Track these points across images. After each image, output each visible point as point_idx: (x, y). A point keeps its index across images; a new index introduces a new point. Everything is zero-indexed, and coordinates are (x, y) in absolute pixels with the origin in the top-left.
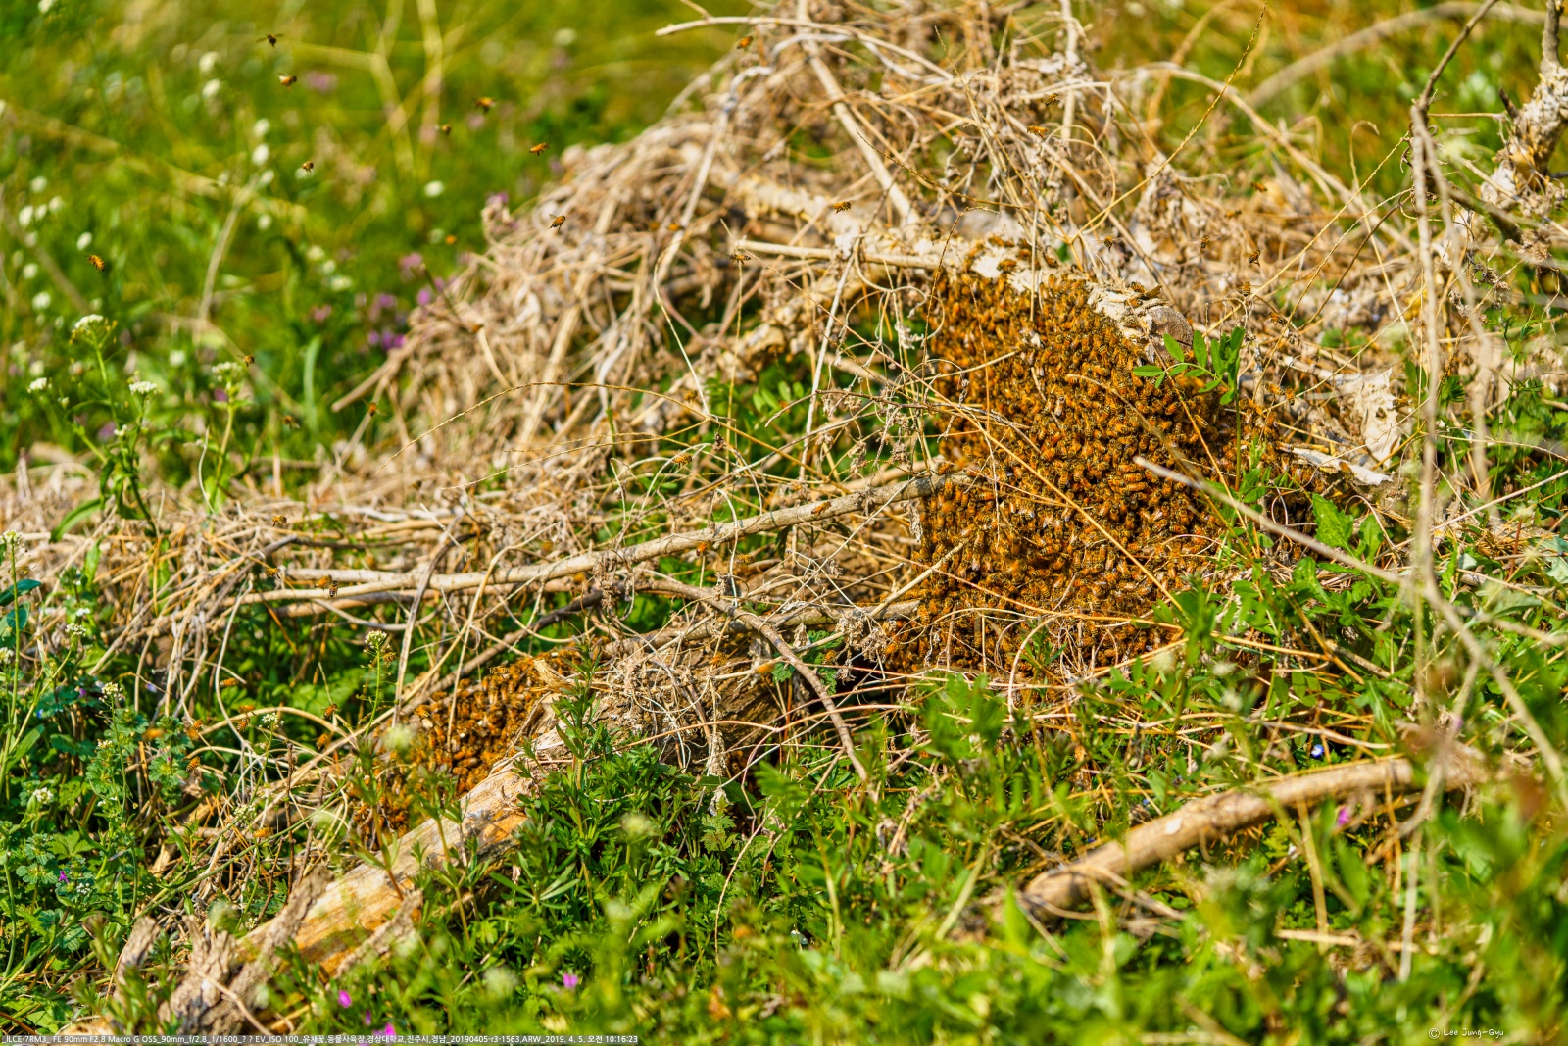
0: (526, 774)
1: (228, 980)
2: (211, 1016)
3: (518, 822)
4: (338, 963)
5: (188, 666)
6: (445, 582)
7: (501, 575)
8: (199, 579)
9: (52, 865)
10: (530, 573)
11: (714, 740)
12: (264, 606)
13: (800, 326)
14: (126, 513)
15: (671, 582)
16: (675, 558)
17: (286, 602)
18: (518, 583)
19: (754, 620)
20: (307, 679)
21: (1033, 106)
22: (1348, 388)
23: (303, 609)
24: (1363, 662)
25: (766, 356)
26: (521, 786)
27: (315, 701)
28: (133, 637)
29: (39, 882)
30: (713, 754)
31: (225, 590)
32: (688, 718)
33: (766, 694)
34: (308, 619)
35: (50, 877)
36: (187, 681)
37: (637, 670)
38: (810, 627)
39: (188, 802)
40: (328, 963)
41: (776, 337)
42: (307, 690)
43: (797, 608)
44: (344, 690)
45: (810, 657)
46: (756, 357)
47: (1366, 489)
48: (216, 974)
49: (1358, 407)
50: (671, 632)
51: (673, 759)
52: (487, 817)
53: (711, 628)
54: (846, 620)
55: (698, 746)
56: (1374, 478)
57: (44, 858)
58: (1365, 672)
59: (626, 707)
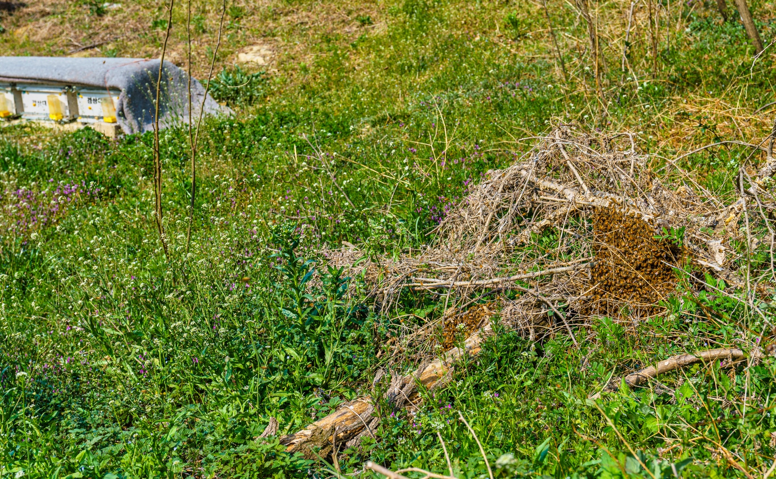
0: (481, 337)
1: (401, 388)
2: (397, 397)
3: (479, 350)
4: (431, 385)
5: (388, 302)
6: (458, 283)
7: (474, 282)
8: (392, 279)
9: (351, 353)
10: (481, 282)
11: (532, 331)
12: (408, 287)
13: (555, 219)
14: (373, 261)
15: (519, 286)
16: (520, 281)
17: (414, 286)
18: (477, 285)
19: (545, 299)
20: (418, 308)
21: (622, 163)
22: (711, 244)
23: (419, 288)
24: (719, 320)
25: (546, 227)
26: (480, 340)
27: (421, 313)
28: (373, 293)
29: (347, 358)
30: (531, 334)
31: (399, 282)
32: (525, 324)
33: (545, 318)
34: (419, 291)
35: (350, 356)
36: (388, 305)
37: (511, 310)
38: (560, 301)
39: (387, 338)
40: (428, 385)
41: (548, 222)
42: (419, 310)
43: (555, 296)
44: (429, 311)
45: (559, 309)
46: (542, 227)
47: (717, 272)
48: (399, 386)
49: (713, 249)
50: (519, 300)
51: (520, 335)
52: (470, 348)
53: (531, 300)
54: (570, 299)
55: (527, 332)
56: (719, 269)
57: (349, 351)
58: (720, 324)
59: (508, 320)
